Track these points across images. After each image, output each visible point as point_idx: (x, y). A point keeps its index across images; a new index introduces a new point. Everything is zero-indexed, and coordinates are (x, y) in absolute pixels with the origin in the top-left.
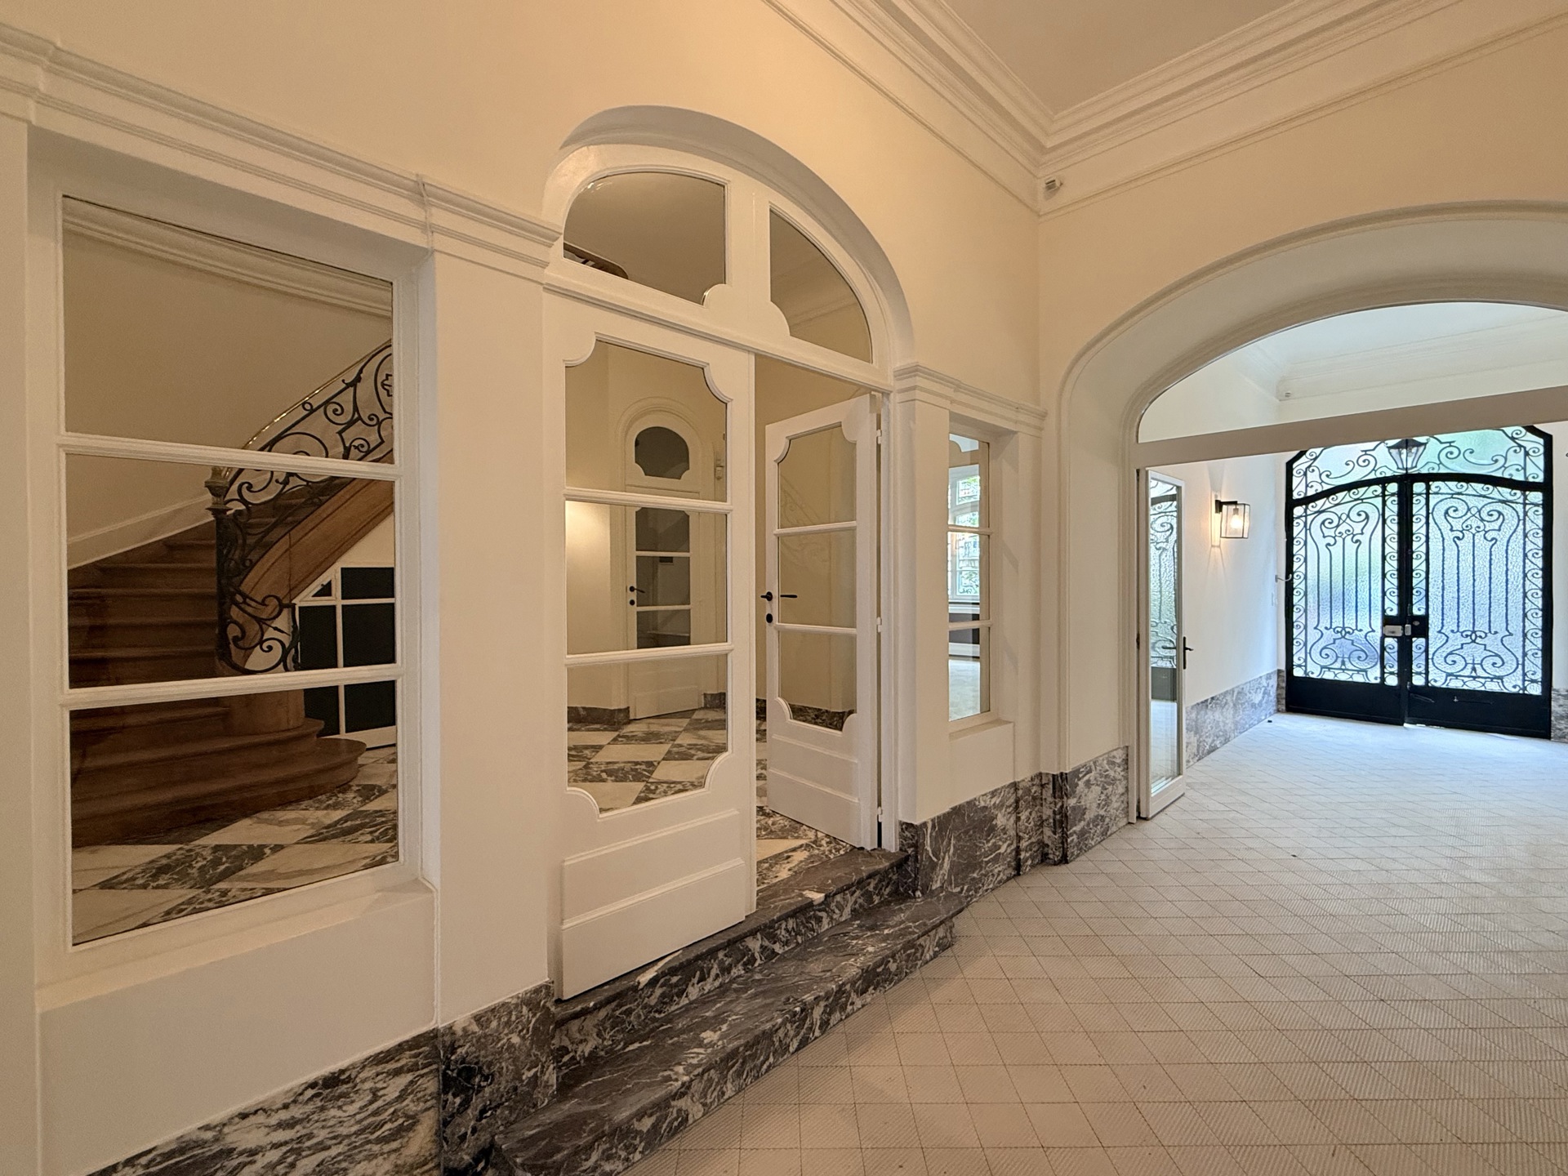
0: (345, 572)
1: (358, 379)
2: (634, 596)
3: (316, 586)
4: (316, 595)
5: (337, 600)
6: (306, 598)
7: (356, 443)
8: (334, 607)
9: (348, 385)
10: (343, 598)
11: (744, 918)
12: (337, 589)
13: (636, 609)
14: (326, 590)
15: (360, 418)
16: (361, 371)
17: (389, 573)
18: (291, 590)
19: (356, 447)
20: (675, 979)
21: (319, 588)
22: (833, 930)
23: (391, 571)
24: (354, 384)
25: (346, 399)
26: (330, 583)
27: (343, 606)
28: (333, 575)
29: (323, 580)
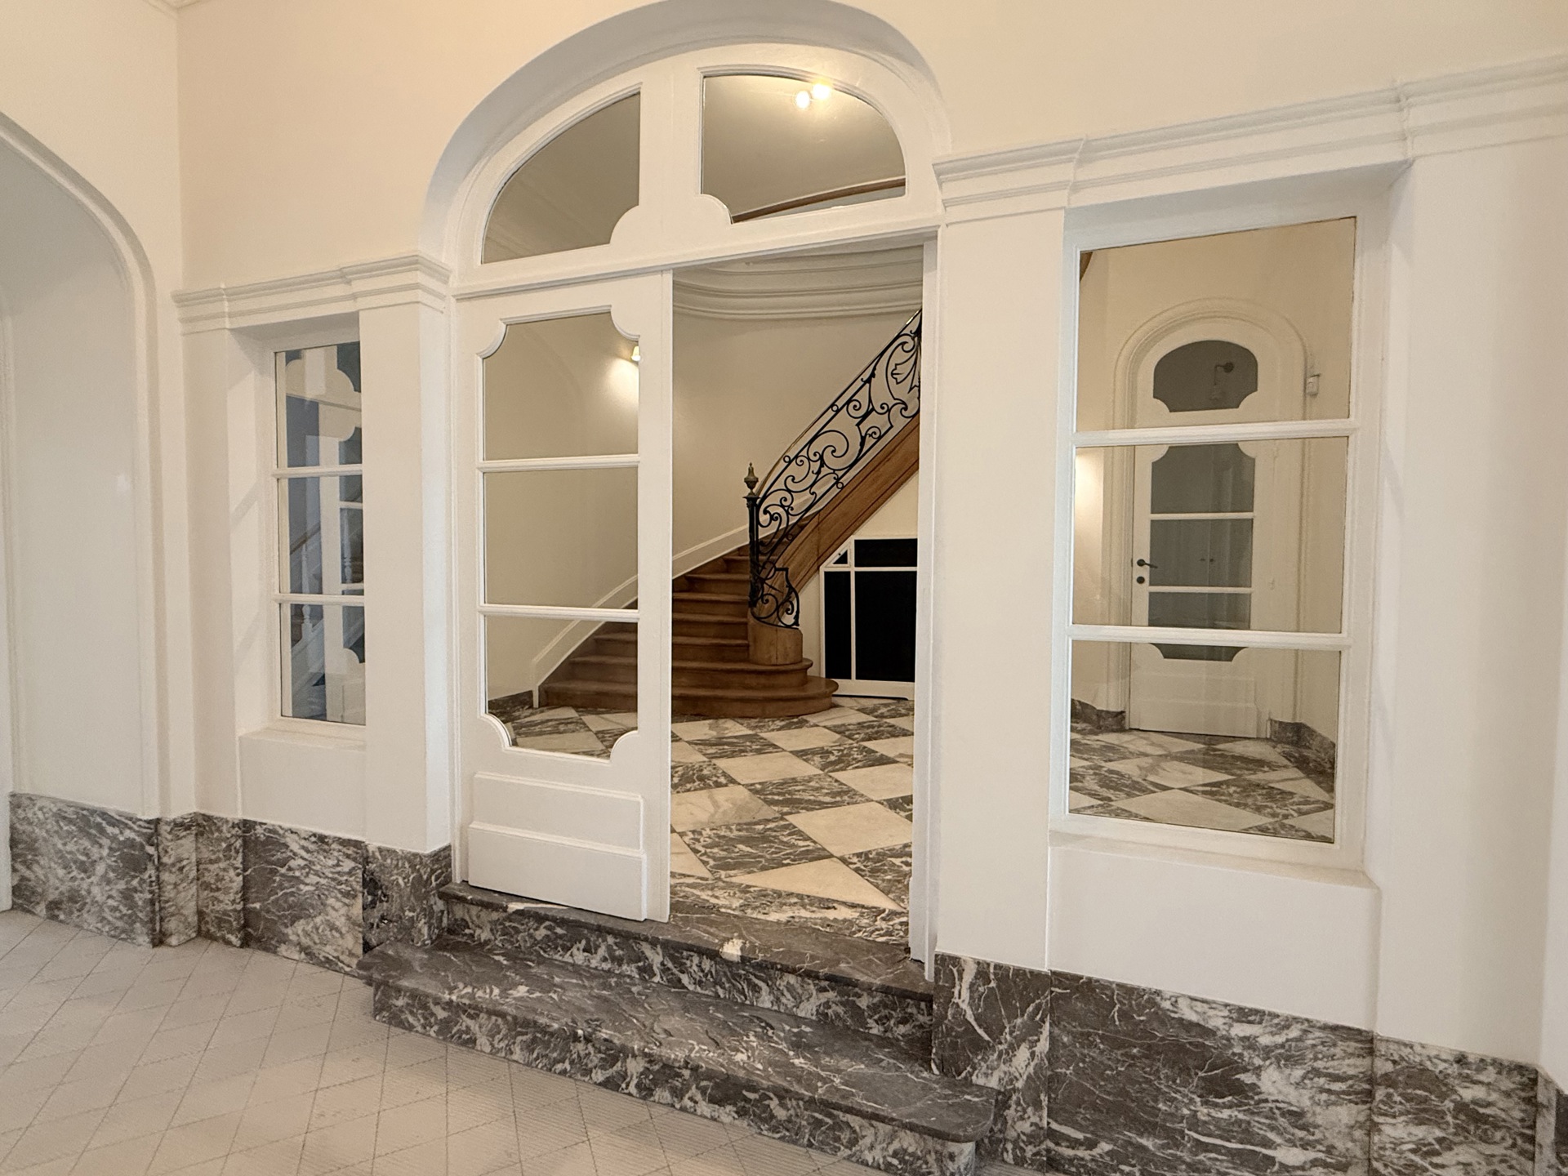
0: (857, 542)
1: (873, 375)
2: (1145, 572)
3: (835, 556)
4: (836, 563)
5: (851, 567)
6: (830, 565)
7: (870, 432)
8: (849, 573)
9: (865, 382)
10: (856, 565)
11: (642, 919)
12: (851, 558)
13: (1146, 588)
14: (843, 559)
15: (873, 409)
16: (874, 369)
17: (913, 543)
18: (819, 558)
19: (871, 435)
20: (559, 931)
21: (838, 557)
22: (769, 1013)
23: (914, 542)
24: (869, 381)
25: (862, 396)
26: (846, 553)
27: (856, 573)
28: (849, 547)
29: (841, 550)
